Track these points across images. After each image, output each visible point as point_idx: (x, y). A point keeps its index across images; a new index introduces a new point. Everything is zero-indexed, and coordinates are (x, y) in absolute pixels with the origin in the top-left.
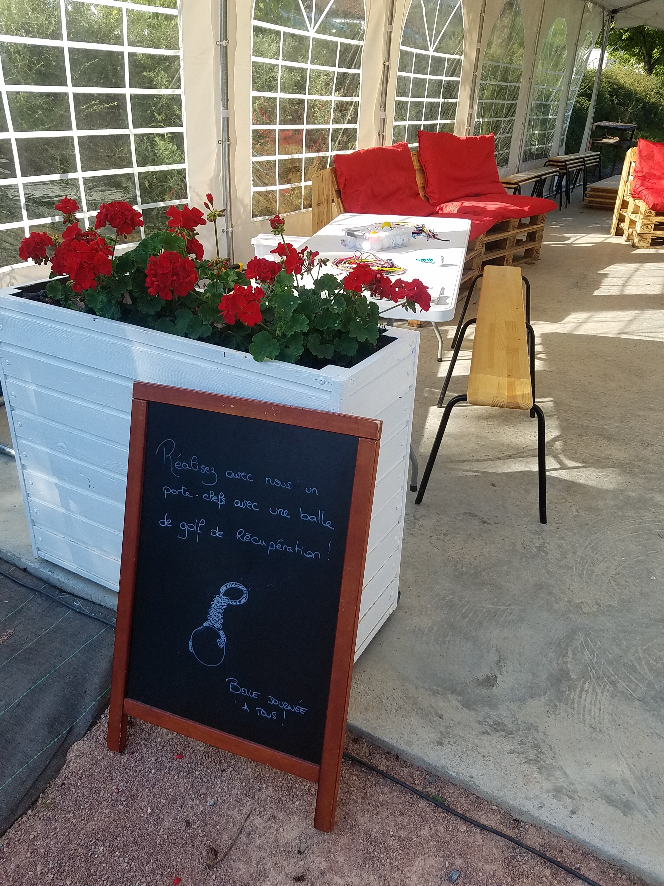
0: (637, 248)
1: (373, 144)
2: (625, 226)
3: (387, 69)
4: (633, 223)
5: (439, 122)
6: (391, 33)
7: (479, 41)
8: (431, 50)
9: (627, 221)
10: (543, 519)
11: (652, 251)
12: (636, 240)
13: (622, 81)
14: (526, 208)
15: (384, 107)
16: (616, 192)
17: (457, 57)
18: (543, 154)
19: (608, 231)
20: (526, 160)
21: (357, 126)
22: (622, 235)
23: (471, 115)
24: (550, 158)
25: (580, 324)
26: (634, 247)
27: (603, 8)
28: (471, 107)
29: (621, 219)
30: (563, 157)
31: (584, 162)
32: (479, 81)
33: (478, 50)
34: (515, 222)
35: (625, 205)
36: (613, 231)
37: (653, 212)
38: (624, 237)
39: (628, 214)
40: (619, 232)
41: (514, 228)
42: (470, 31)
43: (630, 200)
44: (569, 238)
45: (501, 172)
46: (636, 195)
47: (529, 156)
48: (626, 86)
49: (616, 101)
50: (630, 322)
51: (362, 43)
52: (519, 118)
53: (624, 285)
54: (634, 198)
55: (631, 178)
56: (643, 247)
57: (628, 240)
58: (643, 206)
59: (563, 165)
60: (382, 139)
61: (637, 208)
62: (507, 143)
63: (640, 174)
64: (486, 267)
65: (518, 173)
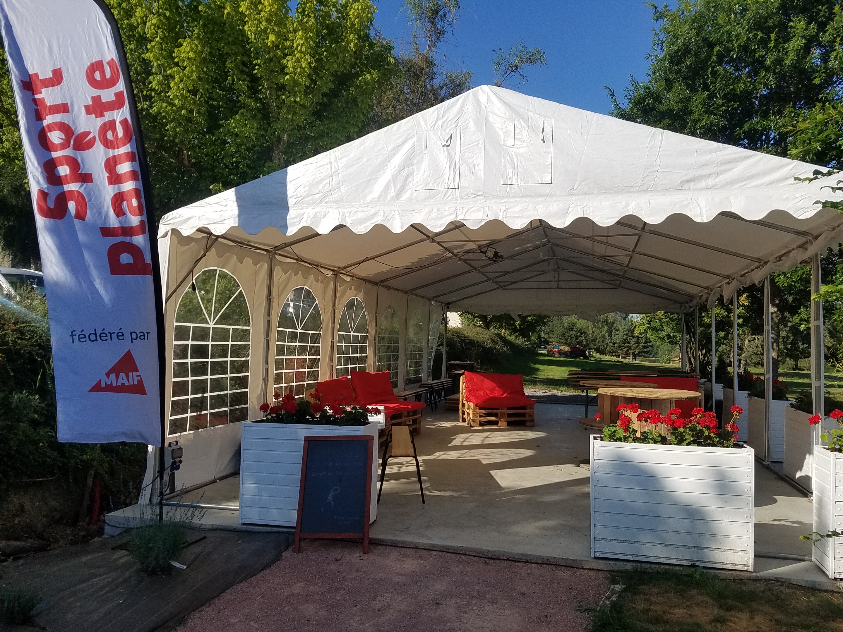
0: (473, 427)
1: (327, 378)
2: (465, 416)
3: (333, 343)
4: (469, 414)
5: (358, 366)
6: (334, 327)
7: (376, 326)
8: (352, 332)
9: (466, 413)
10: (424, 502)
11: (480, 428)
12: (472, 423)
13: (467, 335)
14: (410, 407)
15: (332, 360)
16: (459, 400)
17: (365, 334)
18: (418, 380)
19: (458, 421)
20: (406, 384)
21: (319, 369)
22: (465, 422)
23: (375, 362)
24: (423, 383)
25: (440, 455)
26: (472, 427)
27: (441, 303)
28: (375, 358)
29: (463, 413)
30: (430, 382)
31: (443, 384)
32: (377, 345)
33: (376, 331)
34: (405, 413)
35: (464, 405)
36: (461, 420)
37: (477, 408)
38: (466, 423)
39: (466, 410)
40: (464, 420)
41: (405, 417)
42: (371, 322)
43: (466, 403)
44: (437, 424)
45: (395, 391)
46: (468, 400)
47: (409, 382)
48: (470, 338)
49: (465, 347)
50: (464, 454)
51: (320, 332)
52: (401, 363)
53: (463, 442)
54: (467, 401)
55: (464, 391)
56: (476, 427)
57: (468, 424)
58: (472, 405)
59: (430, 387)
60: (331, 374)
61: (469, 405)
62: (396, 374)
63: (468, 389)
64: (393, 427)
65: (405, 391)
